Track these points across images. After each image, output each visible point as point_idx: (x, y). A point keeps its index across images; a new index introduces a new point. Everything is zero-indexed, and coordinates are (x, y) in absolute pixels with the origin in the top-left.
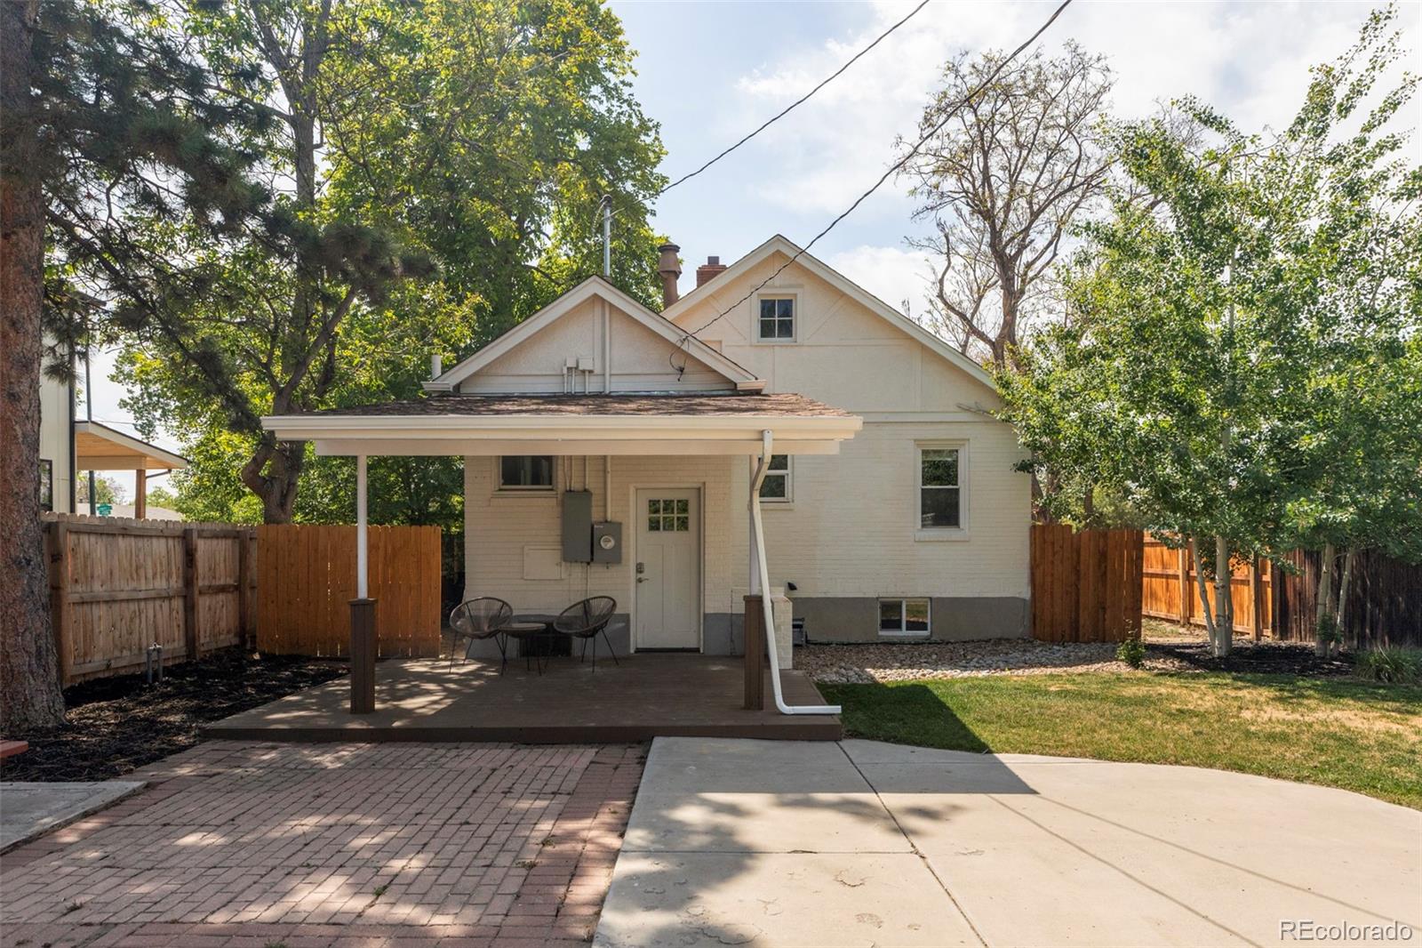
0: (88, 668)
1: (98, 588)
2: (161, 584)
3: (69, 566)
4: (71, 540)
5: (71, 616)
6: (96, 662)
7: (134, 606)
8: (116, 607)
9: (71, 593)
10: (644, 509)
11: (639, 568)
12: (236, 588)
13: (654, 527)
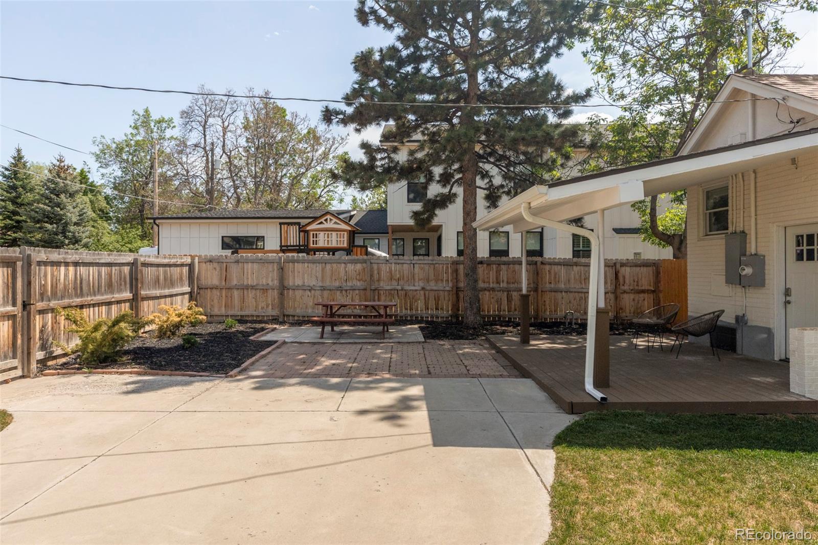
10: (792, 242)
11: (787, 292)
12: (653, 292)
13: (800, 257)
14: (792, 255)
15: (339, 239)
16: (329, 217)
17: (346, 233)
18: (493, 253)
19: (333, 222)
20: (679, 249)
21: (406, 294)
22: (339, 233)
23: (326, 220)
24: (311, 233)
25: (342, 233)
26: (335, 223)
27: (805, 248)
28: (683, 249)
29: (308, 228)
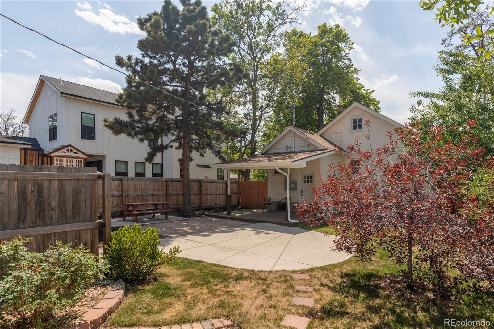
0: (207, 205)
1: (209, 192)
2: (221, 192)
3: (203, 188)
4: (204, 183)
5: (204, 197)
6: (208, 205)
7: (215, 196)
8: (212, 196)
9: (204, 192)
10: (303, 178)
11: (302, 192)
12: (237, 193)
13: (305, 182)
14: (303, 181)
15: (78, 164)
16: (70, 148)
17: (82, 160)
18: (137, 174)
19: (73, 152)
20: (246, 177)
21: (143, 198)
22: (78, 160)
23: (68, 150)
24: (55, 158)
25: (80, 160)
26: (75, 153)
27: (310, 179)
28: (248, 177)
29: (52, 155)
